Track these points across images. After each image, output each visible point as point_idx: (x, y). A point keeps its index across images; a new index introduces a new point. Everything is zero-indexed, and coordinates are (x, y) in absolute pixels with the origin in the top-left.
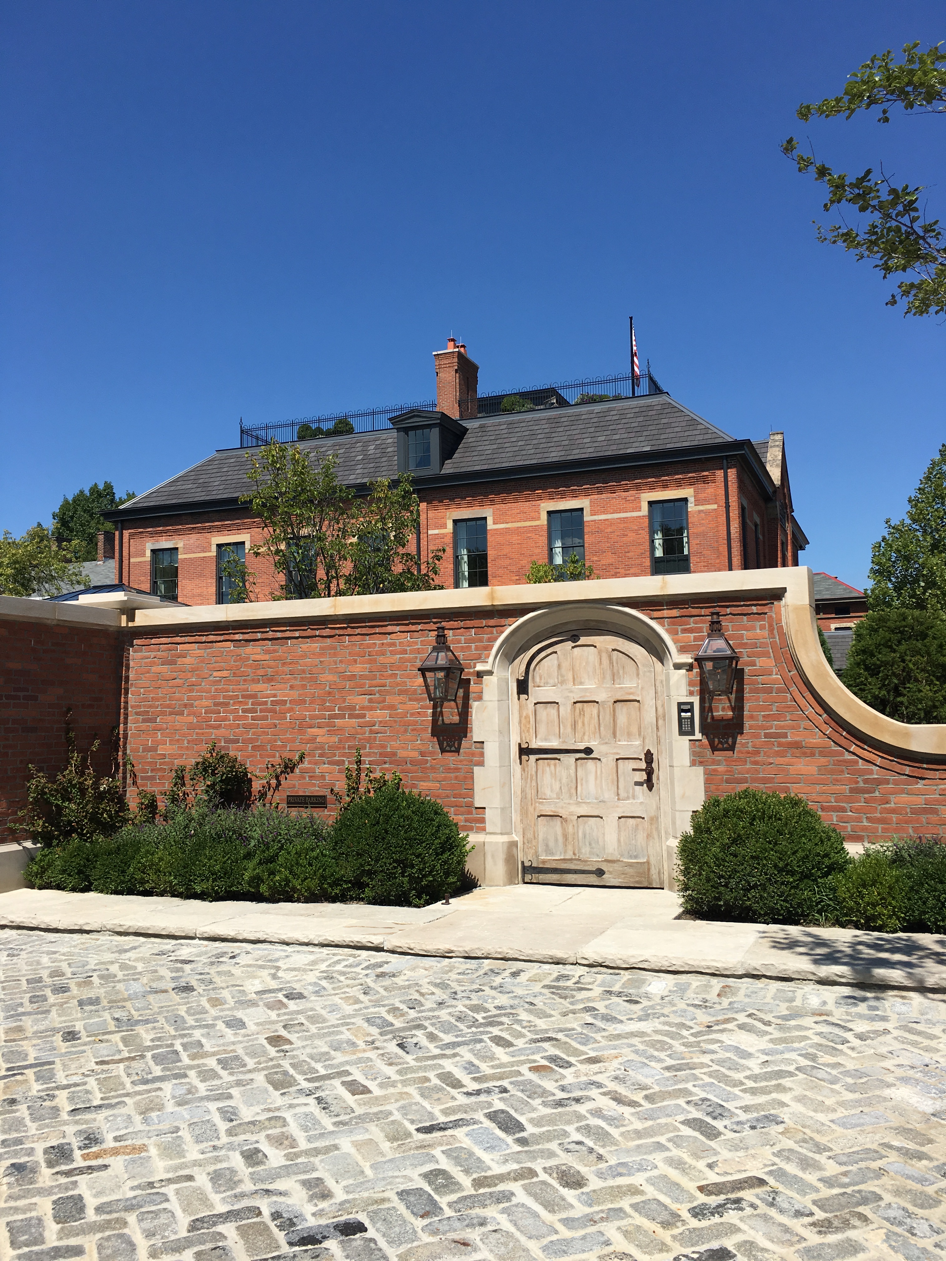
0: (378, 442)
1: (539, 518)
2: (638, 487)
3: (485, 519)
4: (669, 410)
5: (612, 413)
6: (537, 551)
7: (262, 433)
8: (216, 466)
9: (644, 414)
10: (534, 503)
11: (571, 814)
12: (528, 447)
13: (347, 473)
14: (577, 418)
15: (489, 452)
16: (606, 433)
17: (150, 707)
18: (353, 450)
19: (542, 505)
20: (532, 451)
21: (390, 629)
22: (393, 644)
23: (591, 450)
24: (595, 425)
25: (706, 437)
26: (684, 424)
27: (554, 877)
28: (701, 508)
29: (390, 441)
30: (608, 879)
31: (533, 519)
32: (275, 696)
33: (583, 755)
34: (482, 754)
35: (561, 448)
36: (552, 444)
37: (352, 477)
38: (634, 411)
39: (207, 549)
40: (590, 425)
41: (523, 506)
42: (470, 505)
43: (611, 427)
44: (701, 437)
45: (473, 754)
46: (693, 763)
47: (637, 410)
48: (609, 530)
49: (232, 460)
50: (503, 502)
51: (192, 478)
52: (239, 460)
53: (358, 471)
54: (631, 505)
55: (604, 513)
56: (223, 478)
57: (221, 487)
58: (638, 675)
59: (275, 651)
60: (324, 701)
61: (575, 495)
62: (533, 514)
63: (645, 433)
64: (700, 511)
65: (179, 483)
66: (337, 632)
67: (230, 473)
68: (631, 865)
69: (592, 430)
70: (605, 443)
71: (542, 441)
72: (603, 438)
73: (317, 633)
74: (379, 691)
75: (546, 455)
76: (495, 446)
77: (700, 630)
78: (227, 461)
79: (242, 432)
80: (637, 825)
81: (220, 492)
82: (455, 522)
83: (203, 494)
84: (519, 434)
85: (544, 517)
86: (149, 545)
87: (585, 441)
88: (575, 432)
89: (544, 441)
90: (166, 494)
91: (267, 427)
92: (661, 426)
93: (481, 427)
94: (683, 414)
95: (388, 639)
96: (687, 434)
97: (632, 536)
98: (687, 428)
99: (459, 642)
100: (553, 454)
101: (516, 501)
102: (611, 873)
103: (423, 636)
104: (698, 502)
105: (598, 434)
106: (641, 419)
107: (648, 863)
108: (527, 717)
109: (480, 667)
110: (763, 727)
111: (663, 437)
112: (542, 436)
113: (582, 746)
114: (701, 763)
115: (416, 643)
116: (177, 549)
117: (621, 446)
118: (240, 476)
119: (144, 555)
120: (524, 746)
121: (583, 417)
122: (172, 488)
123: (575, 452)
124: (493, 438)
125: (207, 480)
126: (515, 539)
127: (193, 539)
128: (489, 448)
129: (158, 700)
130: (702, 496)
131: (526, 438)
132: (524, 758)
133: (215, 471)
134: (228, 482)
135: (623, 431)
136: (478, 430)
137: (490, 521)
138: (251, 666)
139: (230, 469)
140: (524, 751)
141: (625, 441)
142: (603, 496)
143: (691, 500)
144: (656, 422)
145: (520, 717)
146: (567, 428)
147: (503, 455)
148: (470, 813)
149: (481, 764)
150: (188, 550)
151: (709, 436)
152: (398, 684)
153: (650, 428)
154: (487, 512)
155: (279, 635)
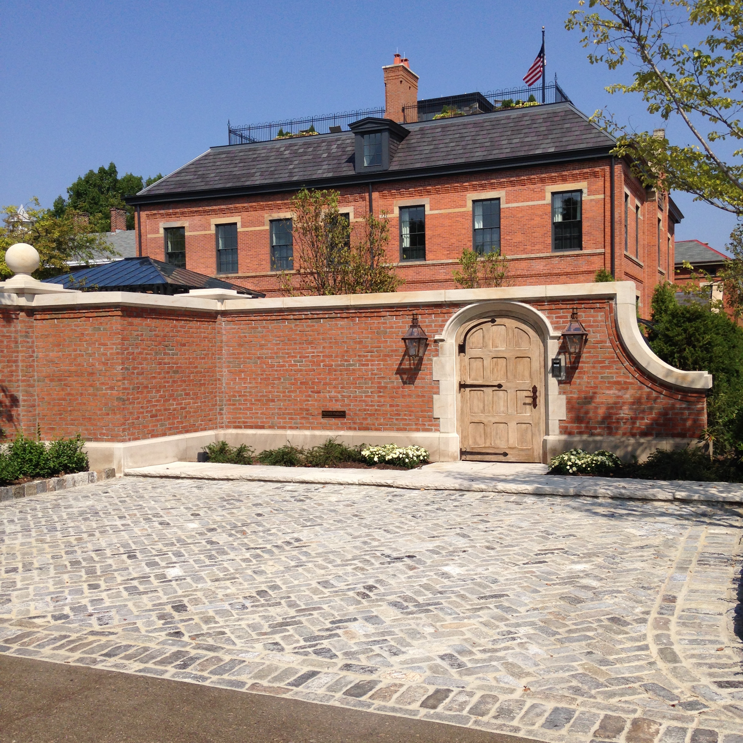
0: (339, 142)
1: (465, 206)
2: (542, 181)
3: (423, 206)
4: (571, 117)
5: (525, 118)
6: (464, 231)
7: (246, 133)
8: (211, 161)
9: (551, 119)
10: (462, 194)
11: (489, 421)
12: (458, 148)
13: (315, 168)
14: (498, 123)
15: (427, 152)
16: (519, 136)
17: (237, 358)
18: (319, 148)
19: (468, 195)
20: (461, 151)
21: (383, 314)
22: (385, 323)
23: (508, 150)
24: (511, 129)
25: (599, 139)
26: (582, 128)
27: (479, 457)
28: (592, 197)
29: (348, 141)
30: (510, 458)
31: (461, 206)
32: (313, 353)
33: (496, 388)
34: (438, 388)
35: (484, 149)
36: (477, 145)
37: (320, 172)
38: (542, 117)
39: (208, 228)
40: (508, 129)
41: (454, 196)
42: (411, 195)
43: (524, 131)
44: (595, 140)
45: (433, 388)
46: (560, 393)
47: (545, 116)
48: (520, 215)
49: (224, 156)
50: (437, 192)
51: (193, 170)
52: (229, 155)
53: (324, 167)
54: (538, 195)
55: (516, 201)
56: (218, 171)
57: (217, 178)
58: (530, 342)
59: (313, 326)
60: (343, 356)
61: (493, 187)
62: (461, 203)
63: (550, 136)
64: (591, 200)
65: (183, 174)
66: (351, 315)
67: (222, 167)
68: (522, 450)
69: (509, 133)
70: (519, 145)
71: (469, 142)
72: (517, 141)
73: (339, 315)
74: (377, 351)
75: (472, 155)
76: (432, 147)
77: (566, 317)
78: (219, 156)
79: (230, 132)
80: (527, 428)
81: (216, 182)
82: (401, 208)
83: (203, 184)
84: (451, 137)
85: (470, 204)
86: (163, 224)
87: (503, 142)
88: (495, 135)
89: (471, 142)
90: (173, 183)
91: (249, 129)
92: (564, 130)
93: (421, 130)
94: (582, 120)
95: (382, 320)
96: (584, 137)
97: (537, 220)
98: (584, 132)
99: (425, 322)
100: (477, 154)
101: (447, 191)
102: (511, 454)
103: (403, 318)
104: (590, 193)
105: (513, 137)
106: (549, 124)
107: (533, 448)
108: (464, 366)
109: (437, 337)
110: (600, 373)
111: (564, 139)
112: (469, 138)
113: (496, 383)
114: (564, 393)
115: (399, 323)
116: (184, 228)
117: (531, 147)
118: (231, 170)
119: (158, 232)
120: (463, 383)
121: (503, 122)
122: (178, 179)
123: (495, 152)
124: (430, 140)
125: (204, 172)
126: (447, 222)
127: (197, 220)
128: (427, 149)
129: (241, 354)
130: (594, 188)
131: (456, 140)
132: (462, 389)
133: (210, 164)
134: (222, 174)
135: (534, 134)
136: (418, 133)
137: (427, 208)
138: (298, 335)
139: (222, 163)
140: (462, 386)
141: (534, 143)
142: (515, 188)
143: (585, 191)
144: (560, 126)
145: (461, 366)
146: (489, 131)
147: (437, 154)
148: (431, 421)
149: (438, 393)
150: (193, 228)
151: (602, 139)
152: (388, 347)
153: (555, 132)
154: (425, 201)
155: (315, 316)
